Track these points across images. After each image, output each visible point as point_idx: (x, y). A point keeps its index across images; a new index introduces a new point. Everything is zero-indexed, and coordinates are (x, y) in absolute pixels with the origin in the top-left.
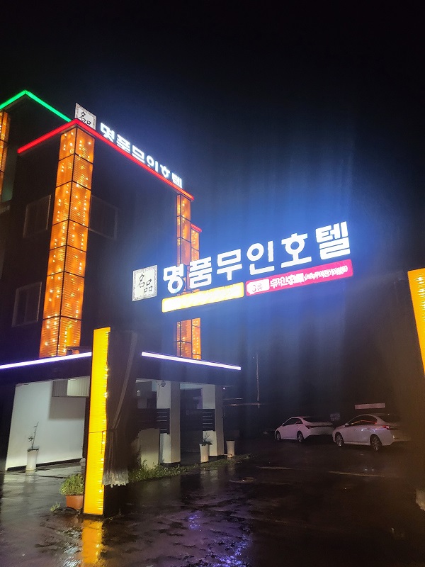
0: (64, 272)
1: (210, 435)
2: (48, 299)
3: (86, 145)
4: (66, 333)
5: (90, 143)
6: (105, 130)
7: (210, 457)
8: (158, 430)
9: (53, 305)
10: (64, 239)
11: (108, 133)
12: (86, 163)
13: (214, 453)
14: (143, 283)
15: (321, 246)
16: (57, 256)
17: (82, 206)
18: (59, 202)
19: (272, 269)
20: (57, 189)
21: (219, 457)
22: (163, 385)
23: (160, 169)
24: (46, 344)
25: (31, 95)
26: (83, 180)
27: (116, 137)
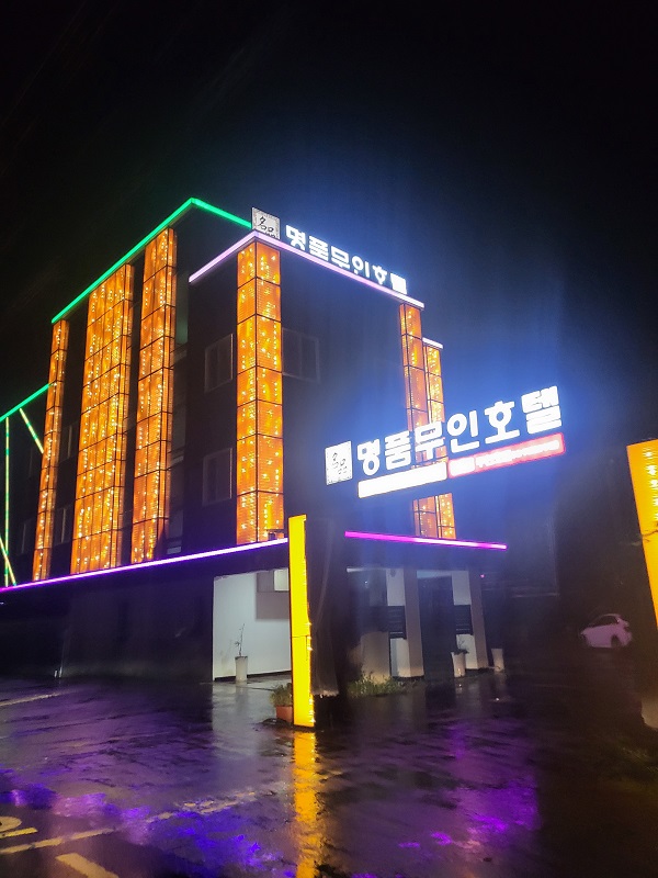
0: (257, 434)
1: (466, 641)
2: (241, 470)
3: (269, 262)
4: (266, 512)
5: (274, 258)
6: (293, 234)
7: (466, 670)
8: (386, 634)
9: (248, 477)
10: (253, 390)
11: (297, 237)
12: (271, 286)
13: (472, 664)
14: (337, 463)
15: (528, 417)
16: (246, 415)
17: (271, 345)
18: (242, 344)
19: (476, 445)
20: (239, 326)
21: (480, 671)
22: (393, 574)
23: (372, 272)
24: (244, 526)
25: (199, 203)
26: (269, 310)
27: (308, 240)
